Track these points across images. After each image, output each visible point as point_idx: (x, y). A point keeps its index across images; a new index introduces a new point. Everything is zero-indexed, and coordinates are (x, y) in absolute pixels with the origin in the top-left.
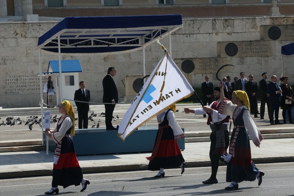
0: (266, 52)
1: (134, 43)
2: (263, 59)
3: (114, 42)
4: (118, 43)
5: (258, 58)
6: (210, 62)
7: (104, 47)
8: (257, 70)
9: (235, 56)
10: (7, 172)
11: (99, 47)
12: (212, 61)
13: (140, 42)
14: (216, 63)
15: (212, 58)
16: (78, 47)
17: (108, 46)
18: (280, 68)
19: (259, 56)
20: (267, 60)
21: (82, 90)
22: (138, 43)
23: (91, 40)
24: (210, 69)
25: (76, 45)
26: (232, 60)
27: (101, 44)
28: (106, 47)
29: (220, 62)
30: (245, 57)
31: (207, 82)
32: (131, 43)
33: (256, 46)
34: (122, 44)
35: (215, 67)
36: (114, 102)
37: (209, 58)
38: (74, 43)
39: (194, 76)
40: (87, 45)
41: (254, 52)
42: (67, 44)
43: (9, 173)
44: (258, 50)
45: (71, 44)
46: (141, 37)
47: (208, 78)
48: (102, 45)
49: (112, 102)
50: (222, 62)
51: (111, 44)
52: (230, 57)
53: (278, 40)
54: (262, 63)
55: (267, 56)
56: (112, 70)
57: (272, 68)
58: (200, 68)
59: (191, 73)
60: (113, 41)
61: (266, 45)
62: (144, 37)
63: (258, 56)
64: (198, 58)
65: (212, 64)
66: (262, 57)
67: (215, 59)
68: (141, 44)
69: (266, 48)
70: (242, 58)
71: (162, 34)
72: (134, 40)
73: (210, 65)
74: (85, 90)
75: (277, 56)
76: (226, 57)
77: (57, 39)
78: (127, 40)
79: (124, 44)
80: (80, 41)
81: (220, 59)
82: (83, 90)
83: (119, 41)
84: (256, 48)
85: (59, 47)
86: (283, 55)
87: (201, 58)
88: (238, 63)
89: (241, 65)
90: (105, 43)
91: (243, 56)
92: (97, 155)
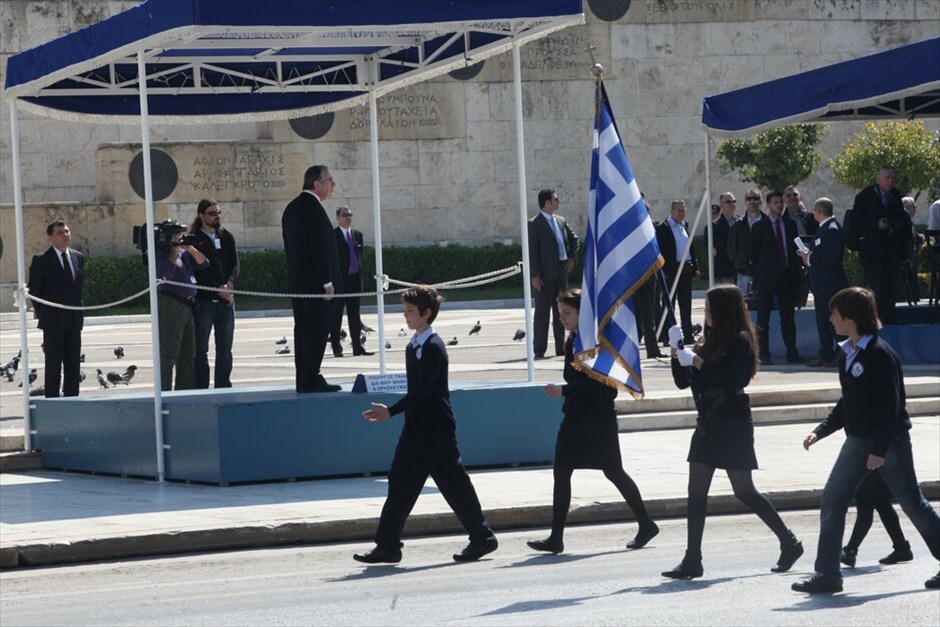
0: (433, 123)
1: (340, 78)
2: (422, 149)
3: (273, 77)
4: (285, 78)
5: (407, 144)
6: (235, 159)
7: (237, 94)
8: (401, 190)
9: (323, 138)
10: (123, 536)
12: (239, 157)
13: (361, 75)
14: (255, 163)
15: (240, 144)
17: (254, 89)
18: (482, 184)
19: (411, 140)
20: (439, 154)
21: (59, 253)
22: (354, 81)
24: (235, 185)
26: (313, 151)
27: (228, 82)
28: (243, 94)
29: (270, 160)
30: (358, 141)
31: (344, 231)
32: (330, 79)
33: (397, 102)
34: (298, 83)
35: (251, 177)
36: (333, 290)
37: (232, 144)
39: (178, 211)
40: (179, 86)
41: (390, 124)
42: (109, 82)
43: (129, 539)
44: (404, 115)
45: (121, 81)
46: (366, 60)
47: (350, 215)
49: (324, 291)
50: (277, 159)
51: (261, 85)
52: (307, 140)
53: (475, 79)
54: (421, 165)
55: (438, 139)
56: (323, 174)
57: (454, 184)
58: (197, 180)
59: (165, 201)
60: (267, 70)
61: (433, 99)
62: (377, 59)
63: (404, 139)
64: (191, 143)
65: (243, 165)
66: (419, 142)
67: (253, 150)
68: (366, 84)
69: (433, 111)
70: (349, 144)
71: (472, 47)
72: (340, 71)
73: (235, 168)
74: (67, 252)
75: (471, 137)
76: (292, 142)
77: (132, 61)
78: (318, 70)
79: (306, 82)
80: (156, 72)
81: (271, 148)
82: (64, 255)
83: (289, 71)
84: (397, 108)
85: (143, 93)
86: (711, 129)
87: (201, 145)
88: (336, 163)
89: (345, 169)
91: (352, 139)
92: (299, 479)
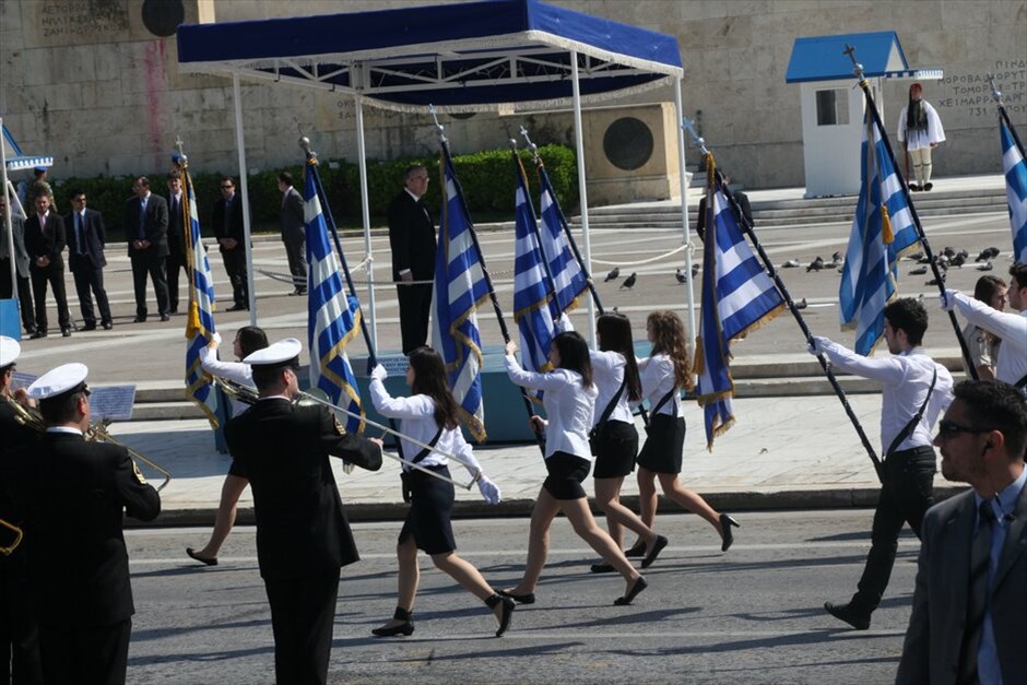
11: (534, 83)
16: (470, 84)
23: (508, 62)
25: (463, 79)
38: (457, 72)
48: (544, 74)
90: (555, 68)
